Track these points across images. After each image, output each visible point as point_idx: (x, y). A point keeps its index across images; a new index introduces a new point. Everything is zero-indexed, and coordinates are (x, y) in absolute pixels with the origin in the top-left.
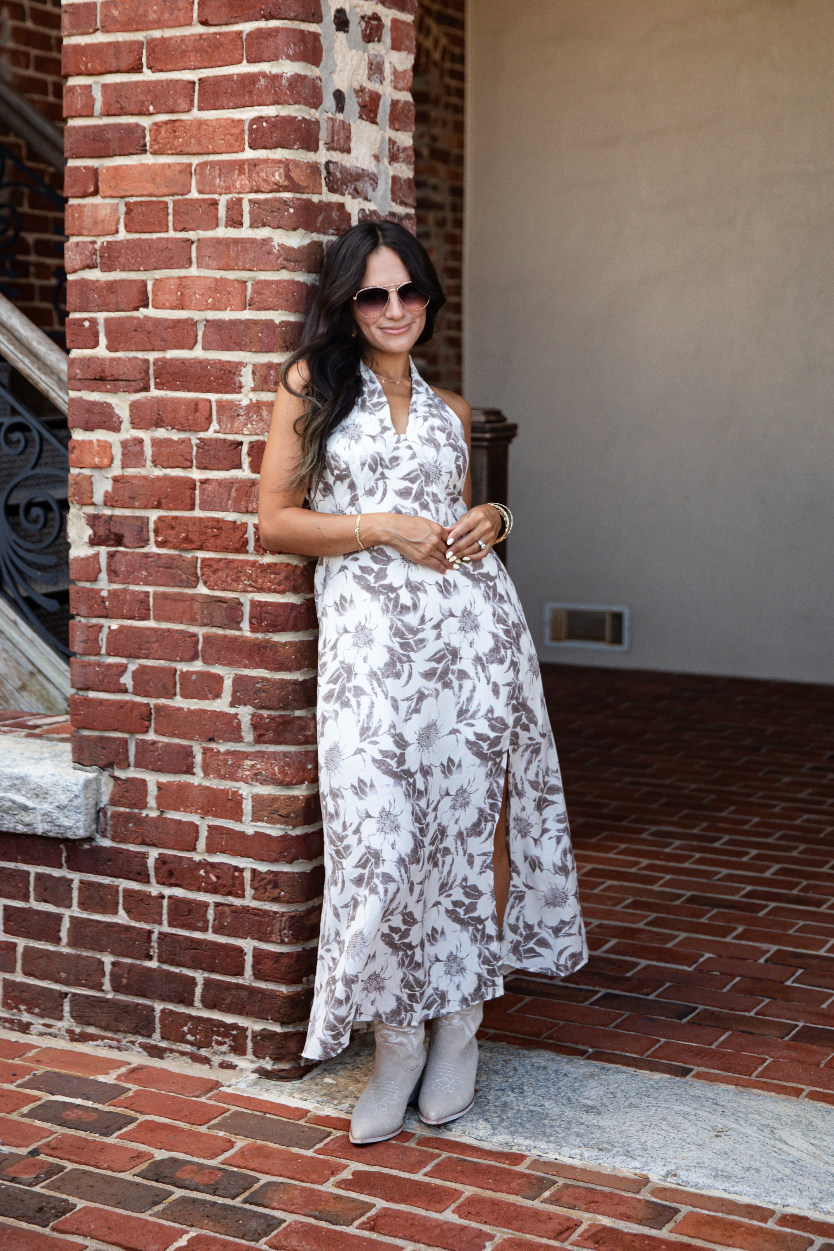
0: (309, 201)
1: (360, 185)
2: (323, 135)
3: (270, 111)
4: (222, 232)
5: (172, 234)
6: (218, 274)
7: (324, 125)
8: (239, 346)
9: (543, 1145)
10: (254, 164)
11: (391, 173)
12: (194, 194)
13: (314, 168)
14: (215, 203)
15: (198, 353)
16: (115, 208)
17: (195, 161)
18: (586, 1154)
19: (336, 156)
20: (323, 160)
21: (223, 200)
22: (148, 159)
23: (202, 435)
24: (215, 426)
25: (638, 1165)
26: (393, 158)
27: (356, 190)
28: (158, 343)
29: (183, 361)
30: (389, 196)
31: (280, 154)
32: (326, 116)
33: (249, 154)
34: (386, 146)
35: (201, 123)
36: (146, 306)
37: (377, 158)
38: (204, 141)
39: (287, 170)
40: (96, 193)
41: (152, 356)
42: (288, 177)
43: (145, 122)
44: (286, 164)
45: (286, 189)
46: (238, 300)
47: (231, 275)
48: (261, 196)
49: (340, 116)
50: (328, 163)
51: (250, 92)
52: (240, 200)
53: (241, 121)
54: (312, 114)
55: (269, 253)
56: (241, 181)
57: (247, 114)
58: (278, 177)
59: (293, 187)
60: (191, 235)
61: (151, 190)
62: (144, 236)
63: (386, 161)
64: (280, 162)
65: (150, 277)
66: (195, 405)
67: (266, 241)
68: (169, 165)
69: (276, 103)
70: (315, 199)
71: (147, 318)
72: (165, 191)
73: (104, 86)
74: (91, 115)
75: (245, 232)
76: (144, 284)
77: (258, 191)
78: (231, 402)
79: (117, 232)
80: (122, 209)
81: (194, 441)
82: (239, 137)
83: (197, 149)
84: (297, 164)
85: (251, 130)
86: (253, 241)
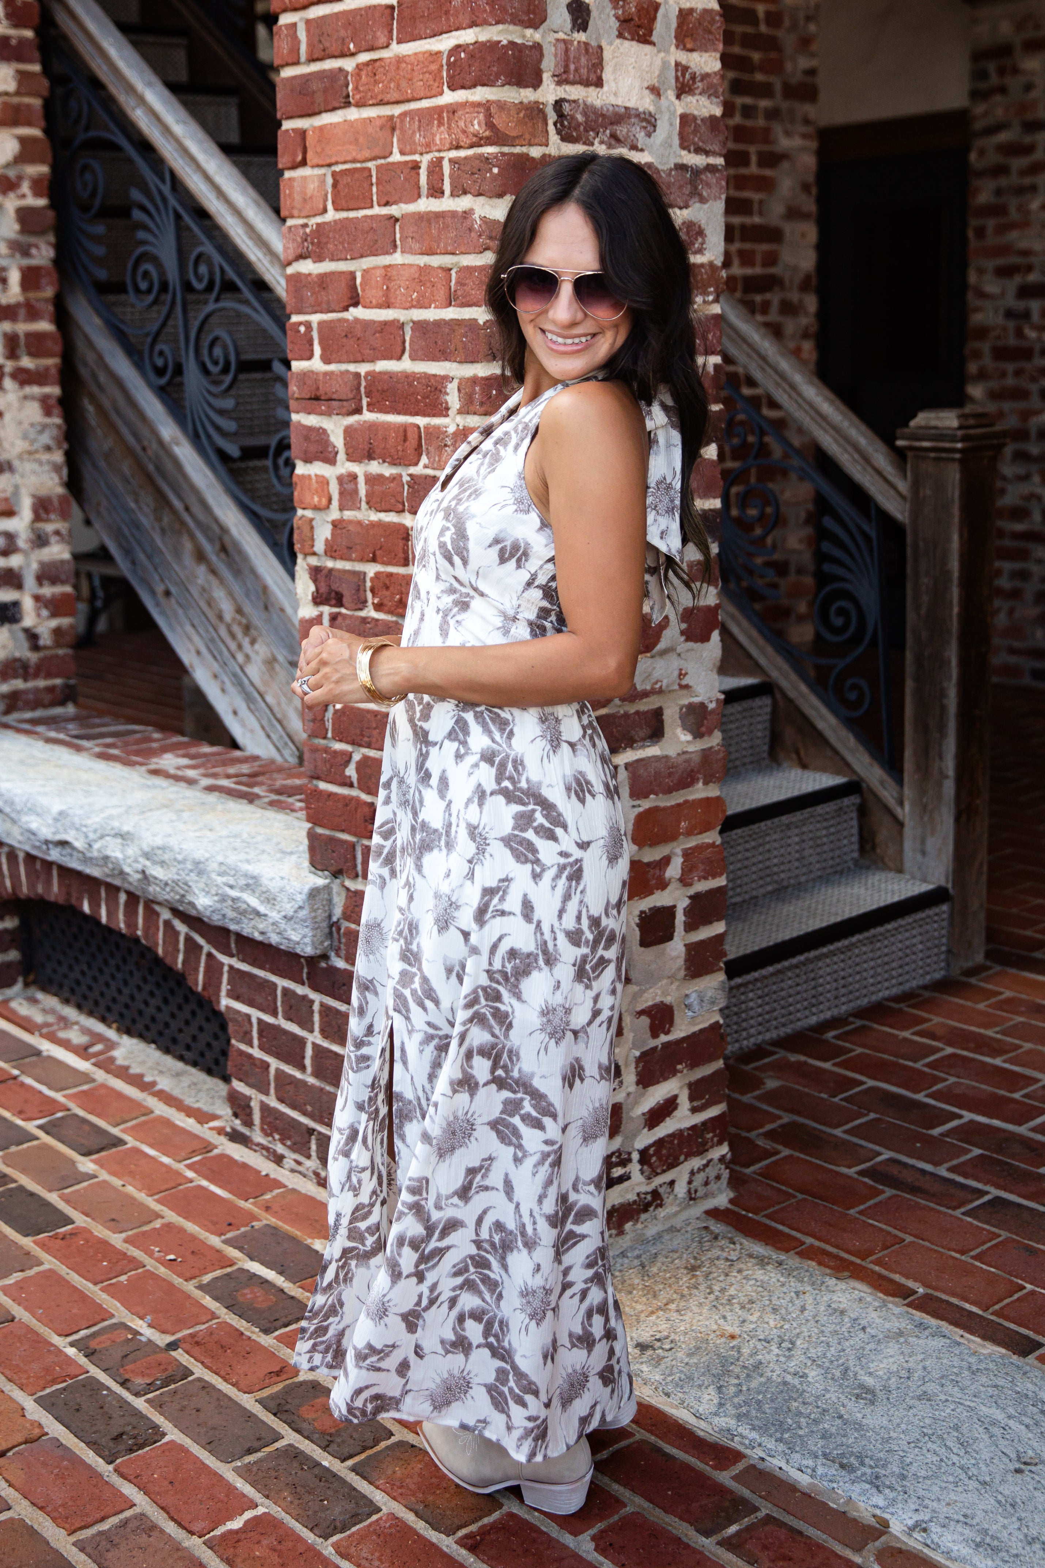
0: (526, 157)
1: (622, 130)
2: (549, 65)
3: (467, 36)
4: (425, 205)
5: (377, 210)
6: (423, 260)
7: (549, 52)
8: (443, 355)
9: (771, 1444)
10: (453, 110)
11: (680, 111)
12: (396, 157)
13: (535, 112)
14: (416, 166)
15: (406, 365)
16: (322, 179)
17: (397, 110)
18: (820, 1470)
19: (575, 92)
20: (551, 99)
21: (425, 160)
22: (353, 114)
23: (413, 470)
24: (424, 460)
25: (881, 1502)
26: (683, 89)
27: (613, 136)
28: (367, 352)
29: (390, 375)
30: (676, 141)
31: (480, 94)
32: (552, 37)
33: (449, 97)
34: (671, 74)
35: (400, 60)
36: (356, 304)
37: (655, 91)
38: (403, 84)
39: (489, 116)
40: (303, 163)
41: (363, 369)
42: (490, 125)
43: (348, 64)
44: (486, 107)
45: (489, 142)
46: (441, 294)
47: (436, 261)
48: (462, 153)
49: (581, 37)
50: (558, 104)
51: (447, 13)
52: (441, 159)
53: (439, 53)
54: (532, 35)
55: (471, 229)
56: (441, 135)
57: (444, 43)
58: (477, 127)
59: (497, 137)
60: (395, 210)
61: (354, 154)
62: (352, 214)
63: (671, 94)
64: (478, 105)
65: (358, 266)
66: (404, 431)
67: (467, 214)
68: (370, 120)
69: (473, 24)
70: (536, 152)
71: (357, 320)
72: (367, 154)
73: (308, 22)
74: (297, 63)
75: (447, 204)
76: (352, 275)
77: (458, 147)
78: (437, 428)
79: (325, 211)
80: (330, 181)
81: (406, 479)
82: (437, 76)
83: (395, 96)
84: (501, 105)
85: (449, 64)
86: (453, 214)
